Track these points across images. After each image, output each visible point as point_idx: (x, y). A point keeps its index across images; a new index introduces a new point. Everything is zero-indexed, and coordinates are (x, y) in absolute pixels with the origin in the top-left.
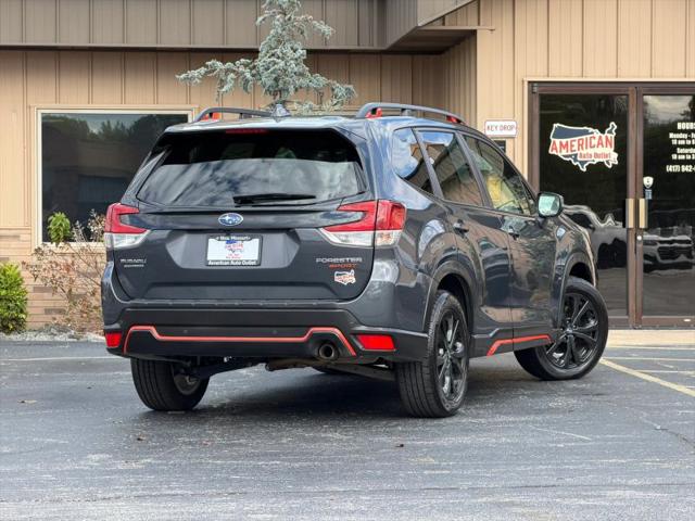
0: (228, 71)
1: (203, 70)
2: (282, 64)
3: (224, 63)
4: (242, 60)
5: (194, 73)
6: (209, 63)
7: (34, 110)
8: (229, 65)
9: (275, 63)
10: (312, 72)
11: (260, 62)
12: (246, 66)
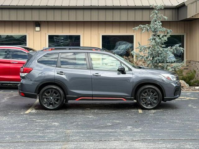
0: (144, 27)
1: (138, 27)
2: (156, 26)
3: (143, 25)
4: (147, 25)
5: (137, 28)
6: (140, 25)
7: (100, 35)
8: (144, 26)
9: (155, 26)
10: (163, 27)
11: (151, 26)
12: (148, 26)
